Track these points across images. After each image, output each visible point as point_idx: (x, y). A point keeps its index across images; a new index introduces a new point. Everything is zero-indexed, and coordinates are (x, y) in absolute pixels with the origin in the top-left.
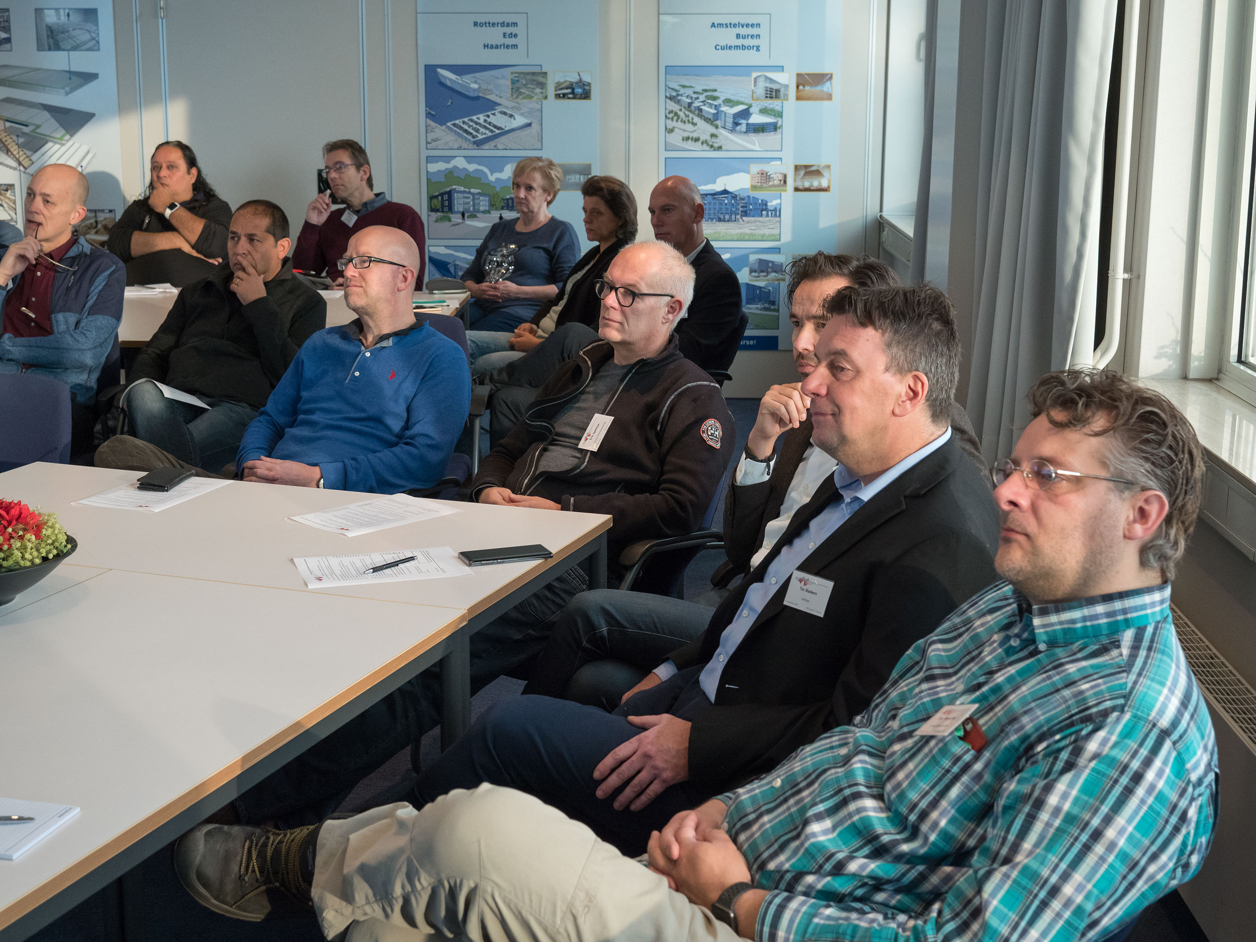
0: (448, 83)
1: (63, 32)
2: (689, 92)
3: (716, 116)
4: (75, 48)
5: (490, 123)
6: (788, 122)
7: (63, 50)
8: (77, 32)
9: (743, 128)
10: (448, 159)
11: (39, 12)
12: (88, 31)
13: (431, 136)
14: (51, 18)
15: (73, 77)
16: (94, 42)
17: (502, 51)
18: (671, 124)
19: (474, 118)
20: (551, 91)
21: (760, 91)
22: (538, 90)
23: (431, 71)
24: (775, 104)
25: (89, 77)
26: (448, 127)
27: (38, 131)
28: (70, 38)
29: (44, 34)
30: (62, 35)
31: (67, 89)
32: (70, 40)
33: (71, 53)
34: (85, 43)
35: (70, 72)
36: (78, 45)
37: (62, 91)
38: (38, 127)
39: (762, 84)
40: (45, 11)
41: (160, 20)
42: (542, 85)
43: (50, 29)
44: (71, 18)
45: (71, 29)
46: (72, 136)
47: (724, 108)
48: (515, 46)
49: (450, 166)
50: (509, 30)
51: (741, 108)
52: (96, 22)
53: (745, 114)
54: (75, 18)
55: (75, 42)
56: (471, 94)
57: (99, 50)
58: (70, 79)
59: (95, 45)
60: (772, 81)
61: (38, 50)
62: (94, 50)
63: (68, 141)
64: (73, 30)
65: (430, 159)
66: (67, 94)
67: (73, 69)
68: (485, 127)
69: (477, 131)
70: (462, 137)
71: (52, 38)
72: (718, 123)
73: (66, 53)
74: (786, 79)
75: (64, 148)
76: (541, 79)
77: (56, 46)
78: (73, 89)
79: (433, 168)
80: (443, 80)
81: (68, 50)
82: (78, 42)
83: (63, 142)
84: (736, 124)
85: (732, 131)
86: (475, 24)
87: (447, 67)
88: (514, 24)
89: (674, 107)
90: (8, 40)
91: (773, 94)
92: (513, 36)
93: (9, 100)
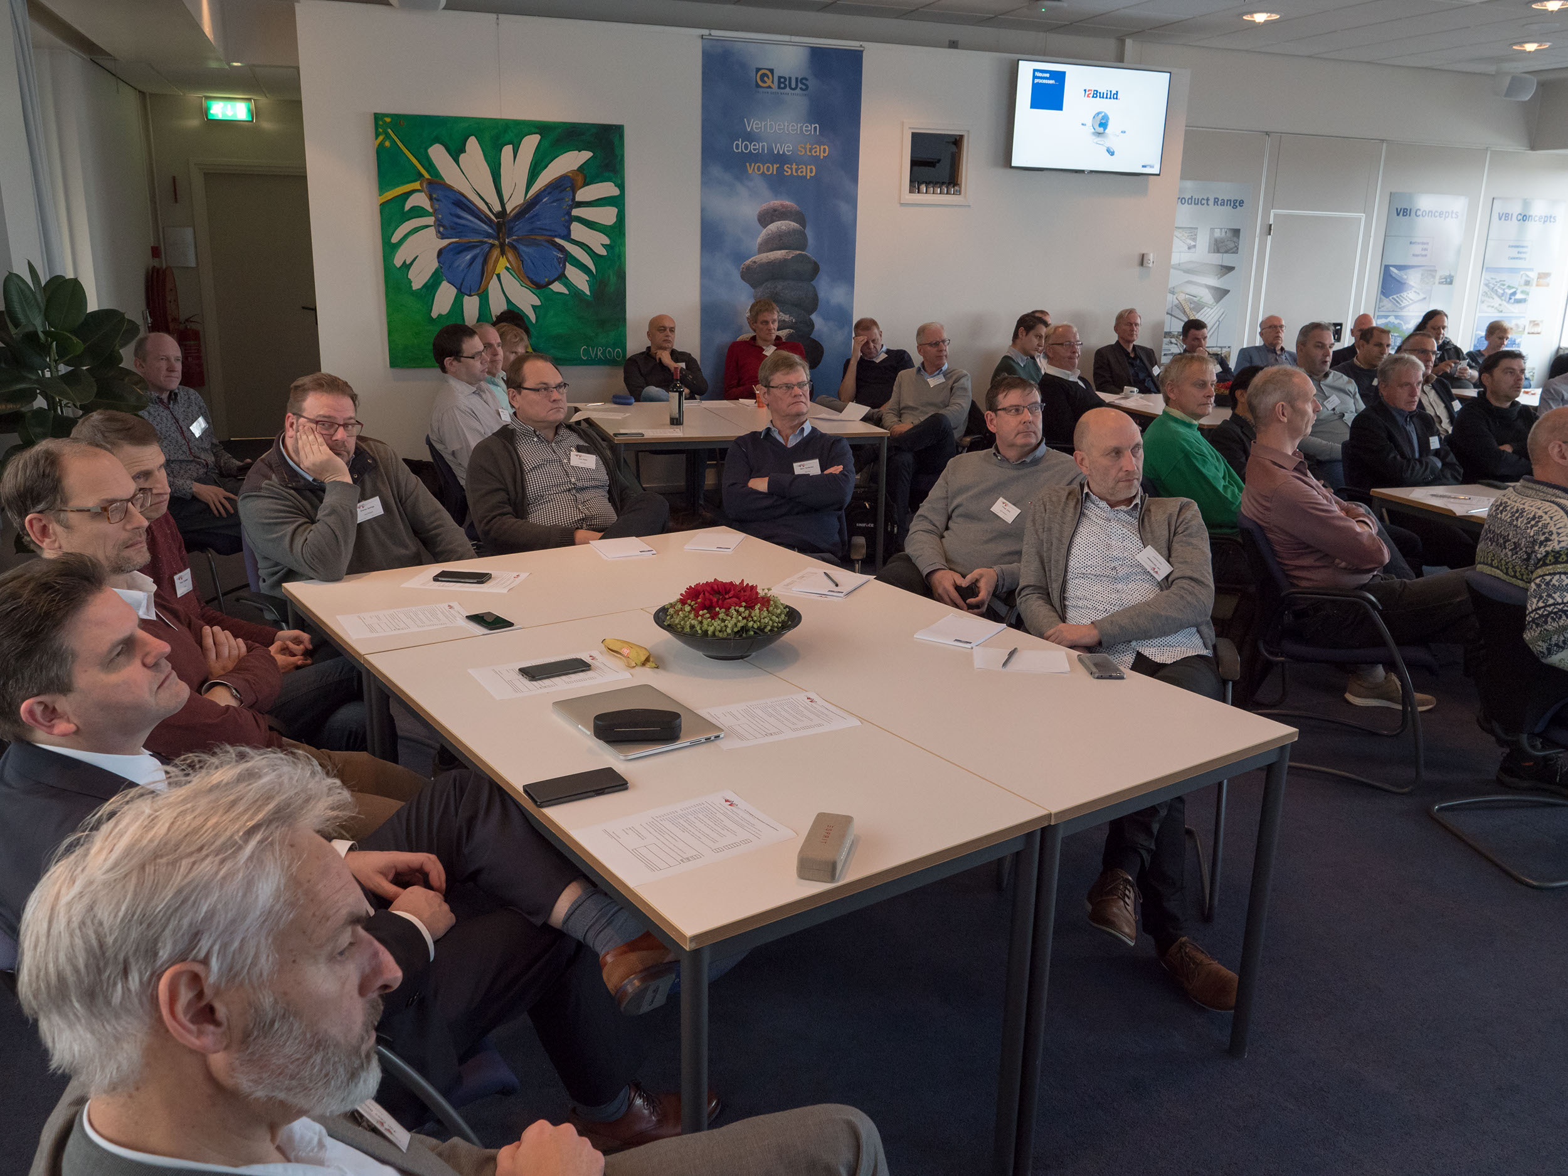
0: (1393, 275)
1: (1222, 243)
2: (1494, 281)
3: (1503, 295)
4: (1226, 252)
6: (1530, 298)
7: (1220, 253)
8: (1229, 243)
9: (1512, 301)
11: (1212, 230)
12: (1234, 242)
13: (1381, 305)
14: (1217, 234)
15: (1223, 269)
16: (1236, 248)
17: (1420, 258)
18: (1484, 299)
19: (1401, 295)
20: (1437, 281)
21: (1523, 282)
22: (1431, 280)
23: (1387, 267)
24: (1526, 288)
25: (1230, 269)
26: (1390, 300)
27: (1201, 300)
28: (1224, 246)
29: (1212, 243)
31: (1219, 276)
33: (1224, 255)
34: (1232, 249)
35: (1221, 266)
36: (1228, 250)
37: (1216, 277)
38: (1201, 298)
39: (1524, 278)
40: (1215, 230)
41: (1269, 237)
42: (1434, 277)
43: (1215, 240)
44: (1227, 234)
45: (1226, 241)
46: (1216, 304)
47: (1507, 291)
48: (1426, 255)
50: (1425, 246)
51: (1514, 290)
52: (1239, 237)
53: (1514, 294)
54: (1229, 234)
55: (1227, 248)
56: (1403, 282)
58: (1221, 270)
59: (1236, 251)
60: (1527, 276)
61: (1208, 253)
62: (1235, 253)
63: (1215, 306)
66: (1218, 279)
68: (1406, 300)
69: (1401, 302)
70: (1394, 305)
71: (1215, 246)
72: (1504, 298)
74: (1533, 275)
75: (1212, 311)
76: (1433, 274)
77: (1218, 251)
78: (1222, 276)
80: (1391, 273)
81: (1223, 253)
82: (1229, 248)
83: (1212, 307)
84: (1510, 299)
85: (1508, 302)
86: (1411, 243)
87: (1395, 266)
88: (1428, 243)
89: (1486, 289)
90: (1194, 246)
91: (1527, 283)
92: (1426, 250)
93: (1189, 282)
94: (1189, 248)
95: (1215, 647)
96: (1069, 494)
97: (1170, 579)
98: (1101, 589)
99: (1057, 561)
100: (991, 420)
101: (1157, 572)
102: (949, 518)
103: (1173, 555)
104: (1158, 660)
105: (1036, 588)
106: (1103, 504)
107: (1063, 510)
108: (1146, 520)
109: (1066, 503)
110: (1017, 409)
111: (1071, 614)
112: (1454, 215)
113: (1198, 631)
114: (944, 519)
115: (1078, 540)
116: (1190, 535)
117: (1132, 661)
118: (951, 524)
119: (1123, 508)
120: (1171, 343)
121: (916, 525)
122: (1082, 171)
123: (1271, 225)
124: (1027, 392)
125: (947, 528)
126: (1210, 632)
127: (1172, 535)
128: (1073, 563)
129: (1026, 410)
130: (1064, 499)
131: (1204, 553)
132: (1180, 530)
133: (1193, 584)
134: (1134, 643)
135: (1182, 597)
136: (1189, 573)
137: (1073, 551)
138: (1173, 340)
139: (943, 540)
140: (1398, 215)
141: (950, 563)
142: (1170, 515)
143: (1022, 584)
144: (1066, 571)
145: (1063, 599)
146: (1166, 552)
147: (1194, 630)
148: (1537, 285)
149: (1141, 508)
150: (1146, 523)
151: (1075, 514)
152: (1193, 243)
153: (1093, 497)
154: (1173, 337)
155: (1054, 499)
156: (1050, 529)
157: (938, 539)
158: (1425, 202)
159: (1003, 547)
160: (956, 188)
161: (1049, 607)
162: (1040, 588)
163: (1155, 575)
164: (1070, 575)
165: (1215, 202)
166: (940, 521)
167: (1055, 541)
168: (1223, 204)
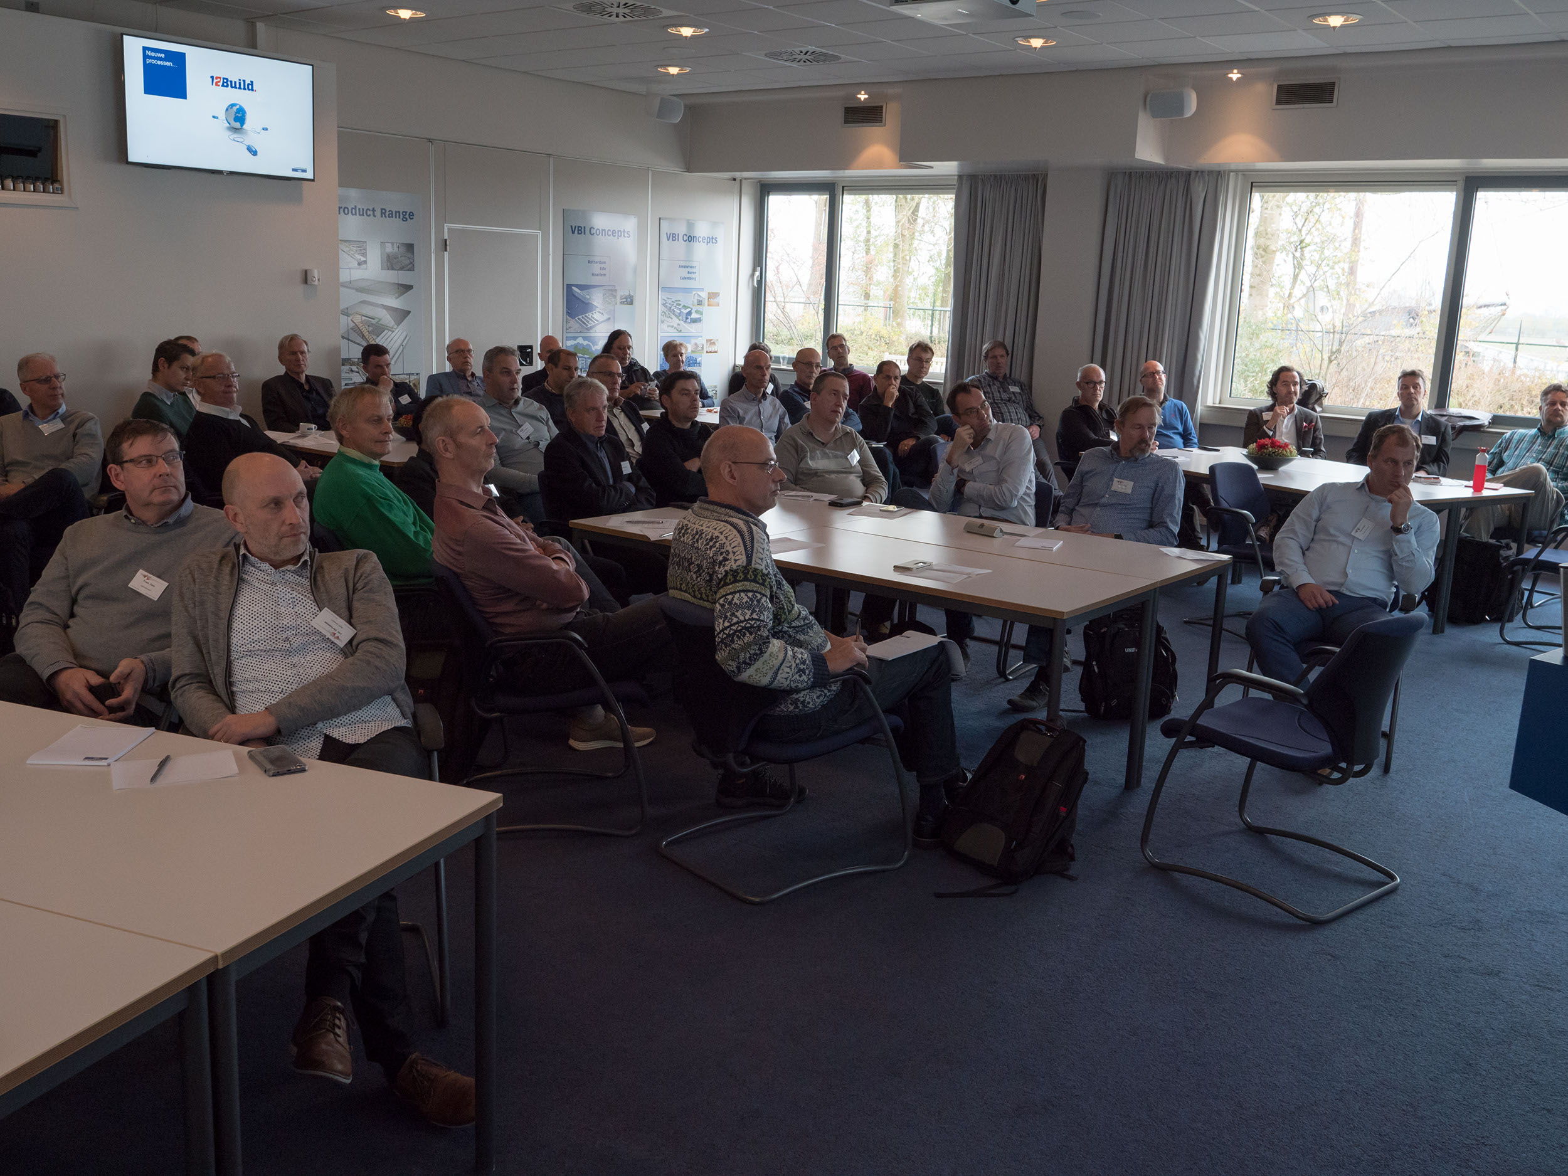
0: (576, 294)
1: (395, 259)
2: (670, 301)
3: (680, 314)
4: (402, 269)
5: (593, 318)
6: (704, 318)
7: (395, 270)
8: (404, 259)
9: (689, 320)
10: (575, 338)
11: (383, 244)
12: (410, 258)
13: (568, 325)
14: (389, 249)
15: (400, 288)
16: (412, 265)
17: (599, 277)
18: (663, 318)
19: (587, 315)
20: (618, 300)
21: (696, 302)
22: (613, 300)
23: (569, 287)
24: (700, 308)
25: (408, 288)
26: (576, 320)
27: (381, 322)
28: (398, 262)
29: (385, 258)
31: (397, 295)
33: (399, 272)
34: (406, 266)
35: (398, 284)
36: (403, 267)
37: (393, 297)
38: (380, 320)
39: (696, 297)
40: (386, 244)
41: (445, 253)
42: (615, 297)
43: (388, 256)
44: (400, 250)
46: (398, 326)
47: (682, 310)
48: (605, 275)
49: (576, 342)
50: (602, 266)
51: (689, 310)
52: (413, 253)
53: (689, 313)
54: (402, 250)
55: (401, 264)
56: (586, 301)
57: (414, 270)
58: (398, 288)
59: (413, 267)
60: (700, 296)
61: (382, 269)
62: (411, 271)
63: (396, 329)
64: (401, 257)
66: (397, 298)
68: (591, 320)
69: (588, 322)
70: (581, 325)
71: (389, 262)
72: (680, 318)
73: (397, 272)
74: (704, 295)
75: (394, 334)
76: (614, 293)
77: (391, 267)
78: (400, 296)
80: (574, 293)
82: (404, 265)
83: (394, 330)
84: (687, 318)
85: (685, 322)
86: (589, 262)
87: (576, 286)
88: (605, 263)
89: (664, 309)
90: (365, 262)
91: (700, 303)
92: (604, 269)
93: (364, 302)
94: (359, 264)
95: (414, 716)
96: (223, 558)
97: (355, 643)
98: (273, 666)
99: (216, 641)
100: (117, 475)
101: (338, 638)
102: (74, 601)
103: (355, 615)
104: (350, 740)
105: (192, 676)
106: (266, 566)
107: (217, 578)
108: (319, 578)
109: (219, 570)
110: (150, 460)
111: (241, 702)
112: (626, 235)
113: (394, 700)
114: (66, 603)
115: (239, 612)
116: (371, 590)
117: (320, 746)
118: (77, 609)
119: (290, 567)
120: (352, 371)
121: (27, 616)
122: (220, 172)
123: (446, 240)
124: (159, 438)
125: (72, 615)
126: (406, 698)
127: (351, 592)
128: (235, 640)
129: (160, 460)
130: (215, 566)
131: (389, 609)
132: (360, 585)
133: (380, 645)
134: (320, 725)
135: (369, 663)
136: (374, 634)
137: (234, 625)
139: (69, 631)
140: (573, 233)
141: (80, 660)
142: (347, 570)
143: (175, 673)
144: (229, 651)
145: (229, 683)
146: (346, 613)
147: (388, 698)
148: (708, 305)
149: (311, 566)
150: (320, 582)
151: (231, 581)
152: (363, 259)
153: (252, 558)
155: (204, 566)
156: (202, 603)
157: (60, 630)
158: (600, 221)
159: (150, 631)
160: (56, 185)
161: (211, 697)
162: (198, 675)
163: (336, 641)
164: (234, 655)
165: (382, 213)
166: (60, 606)
167: (211, 617)
168: (391, 215)
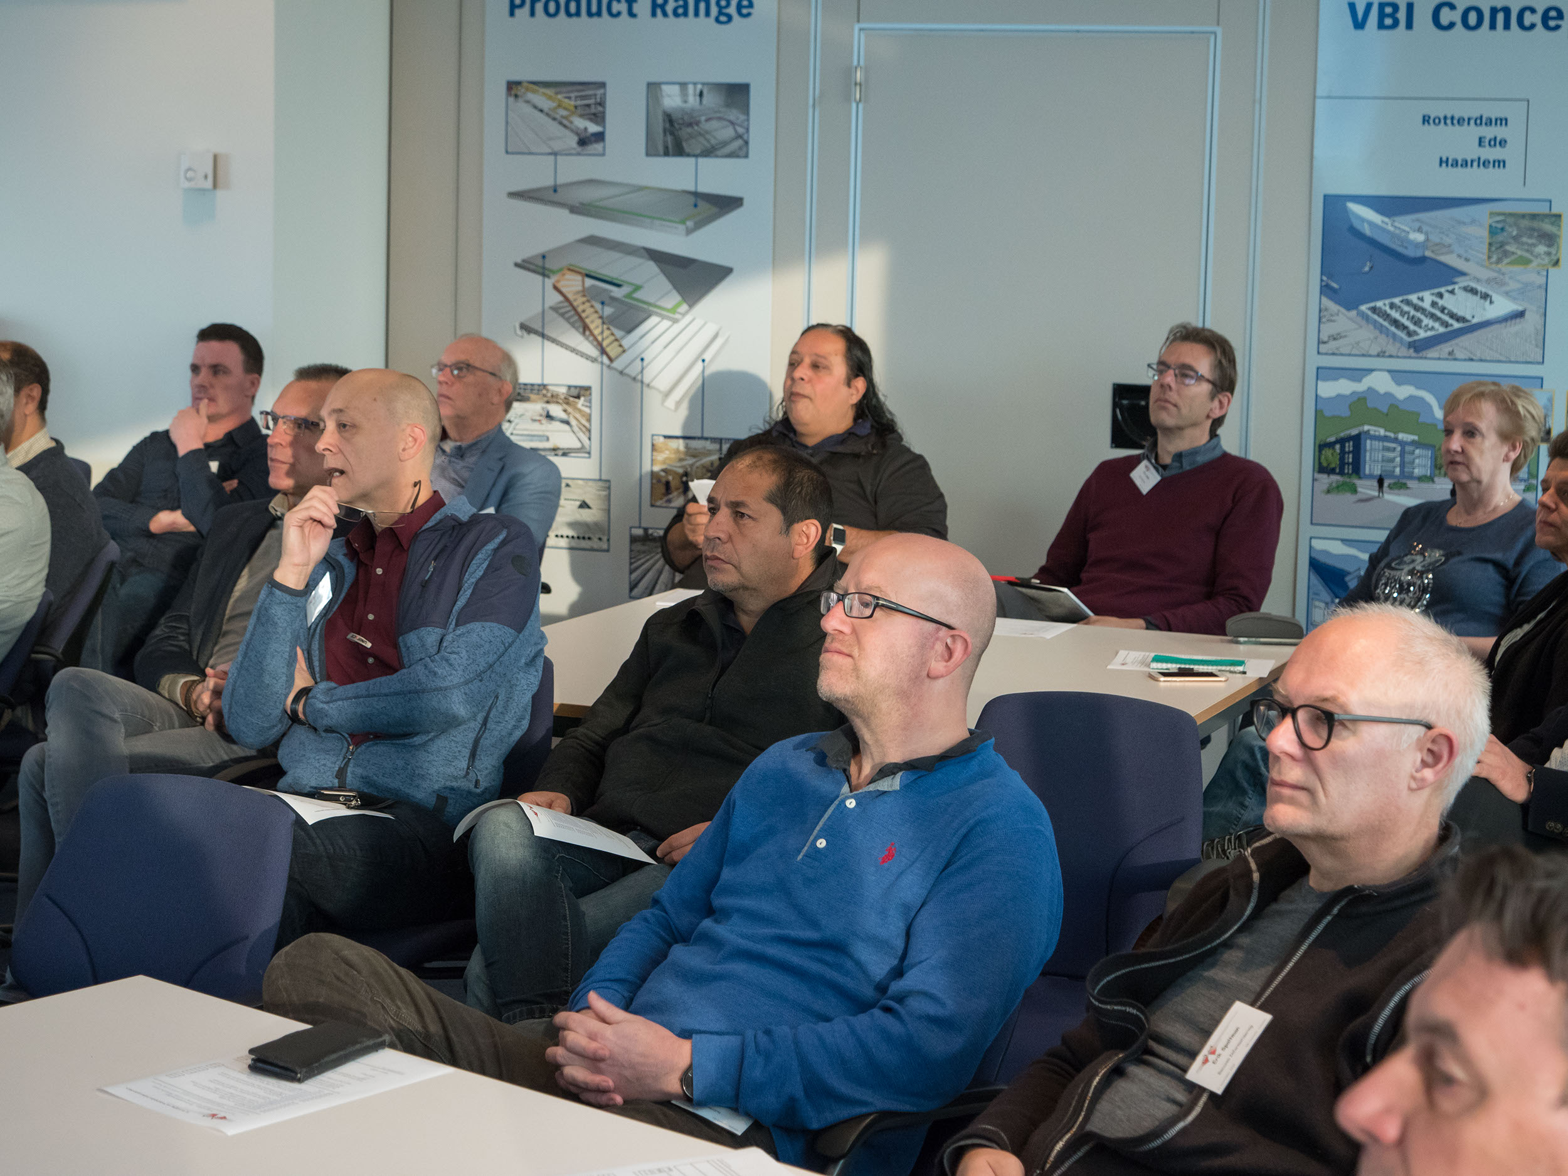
0: (1367, 231)
1: (690, 125)
4: (708, 153)
5: (1443, 310)
7: (688, 155)
8: (714, 124)
10: (1357, 374)
11: (653, 88)
12: (732, 123)
13: (1328, 330)
14: (672, 99)
15: (701, 203)
16: (740, 142)
17: (1475, 171)
19: (1413, 298)
22: (1541, 249)
23: (1334, 205)
25: (726, 204)
26: (1363, 315)
27: (637, 295)
28: (700, 134)
29: (659, 125)
30: (689, 130)
31: (690, 224)
32: (701, 139)
33: (701, 160)
34: (725, 144)
35: (696, 194)
36: (713, 147)
37: (682, 228)
38: (638, 288)
40: (664, 87)
41: (854, 105)
42: (1551, 239)
43: (669, 119)
44: (705, 101)
45: (703, 118)
46: (691, 306)
48: (1500, 163)
49: (1361, 387)
50: (1489, 132)
52: (745, 108)
54: (711, 100)
55: (708, 141)
56: (1411, 253)
57: (746, 156)
58: (696, 206)
59: (740, 148)
61: (648, 154)
62: (738, 156)
63: (684, 315)
64: (707, 120)
65: (1323, 373)
66: (689, 232)
67: (703, 188)
68: (1433, 316)
69: (1418, 322)
70: (1387, 333)
71: (672, 133)
73: (692, 160)
75: (677, 328)
76: (1547, 227)
77: (679, 150)
78: (699, 225)
79: (1329, 389)
80: (1357, 224)
81: (696, 156)
82: (713, 142)
83: (677, 316)
86: (1426, 120)
88: (1499, 121)
90: (600, 137)
92: (1500, 142)
93: (593, 241)
94: (583, 142)
120: (549, 417)
123: (857, 70)
138: (556, 410)
140: (1359, 25)
152: (593, 128)
154: (553, 399)
168: (681, 10)
